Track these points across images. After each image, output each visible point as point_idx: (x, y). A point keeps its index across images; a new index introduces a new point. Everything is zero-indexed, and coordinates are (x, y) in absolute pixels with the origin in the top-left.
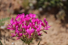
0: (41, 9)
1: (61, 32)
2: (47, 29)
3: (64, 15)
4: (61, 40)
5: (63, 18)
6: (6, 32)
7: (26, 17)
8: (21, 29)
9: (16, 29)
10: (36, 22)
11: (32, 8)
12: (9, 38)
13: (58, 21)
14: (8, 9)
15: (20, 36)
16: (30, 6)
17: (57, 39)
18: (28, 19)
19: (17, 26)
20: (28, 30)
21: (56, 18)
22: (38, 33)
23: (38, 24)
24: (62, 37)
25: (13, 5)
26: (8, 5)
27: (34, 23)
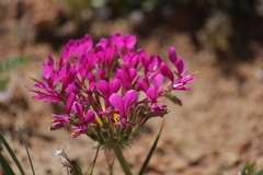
0: (136, 17)
1: (221, 96)
2: (184, 89)
3: (227, 30)
4: (225, 126)
5: (223, 43)
6: (14, 115)
7: (100, 49)
8: (86, 95)
9: (67, 97)
10: (140, 64)
11: (104, 13)
12: (30, 134)
13: (207, 57)
14: (11, 24)
15: (85, 123)
16: (93, 8)
17: (209, 122)
18: (107, 55)
19: (71, 86)
20: (113, 95)
21: (197, 46)
22: (153, 106)
23: (147, 70)
24: (228, 116)
25: (31, 6)
26: (12, 11)
27: (132, 70)
